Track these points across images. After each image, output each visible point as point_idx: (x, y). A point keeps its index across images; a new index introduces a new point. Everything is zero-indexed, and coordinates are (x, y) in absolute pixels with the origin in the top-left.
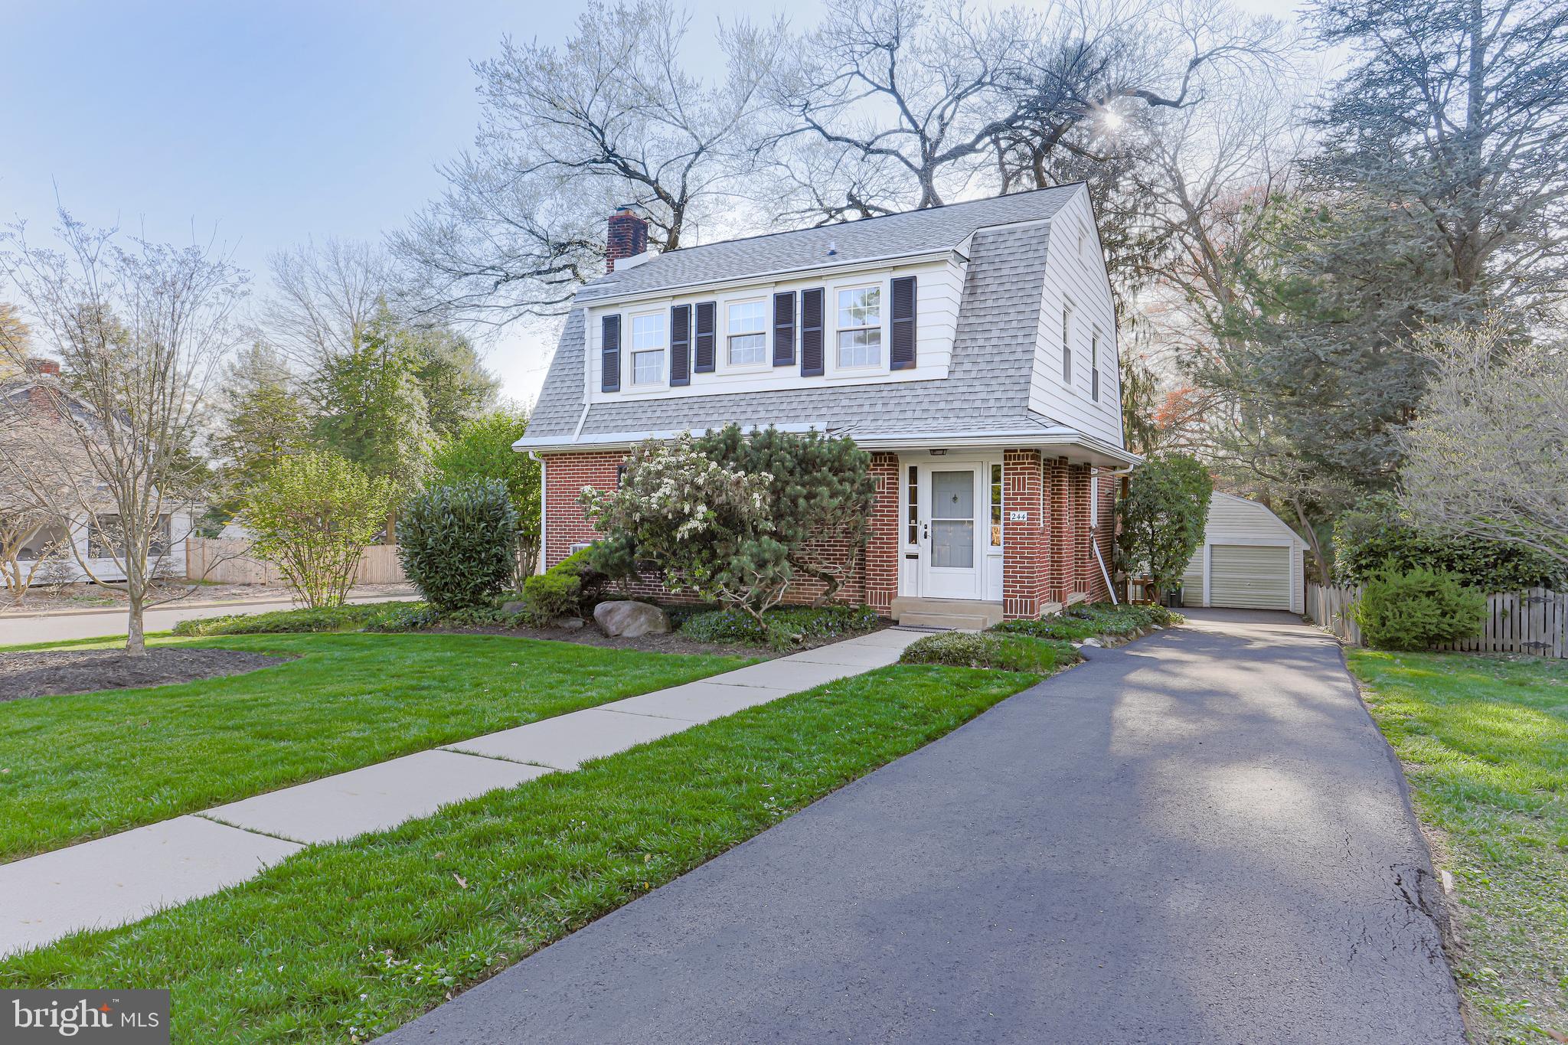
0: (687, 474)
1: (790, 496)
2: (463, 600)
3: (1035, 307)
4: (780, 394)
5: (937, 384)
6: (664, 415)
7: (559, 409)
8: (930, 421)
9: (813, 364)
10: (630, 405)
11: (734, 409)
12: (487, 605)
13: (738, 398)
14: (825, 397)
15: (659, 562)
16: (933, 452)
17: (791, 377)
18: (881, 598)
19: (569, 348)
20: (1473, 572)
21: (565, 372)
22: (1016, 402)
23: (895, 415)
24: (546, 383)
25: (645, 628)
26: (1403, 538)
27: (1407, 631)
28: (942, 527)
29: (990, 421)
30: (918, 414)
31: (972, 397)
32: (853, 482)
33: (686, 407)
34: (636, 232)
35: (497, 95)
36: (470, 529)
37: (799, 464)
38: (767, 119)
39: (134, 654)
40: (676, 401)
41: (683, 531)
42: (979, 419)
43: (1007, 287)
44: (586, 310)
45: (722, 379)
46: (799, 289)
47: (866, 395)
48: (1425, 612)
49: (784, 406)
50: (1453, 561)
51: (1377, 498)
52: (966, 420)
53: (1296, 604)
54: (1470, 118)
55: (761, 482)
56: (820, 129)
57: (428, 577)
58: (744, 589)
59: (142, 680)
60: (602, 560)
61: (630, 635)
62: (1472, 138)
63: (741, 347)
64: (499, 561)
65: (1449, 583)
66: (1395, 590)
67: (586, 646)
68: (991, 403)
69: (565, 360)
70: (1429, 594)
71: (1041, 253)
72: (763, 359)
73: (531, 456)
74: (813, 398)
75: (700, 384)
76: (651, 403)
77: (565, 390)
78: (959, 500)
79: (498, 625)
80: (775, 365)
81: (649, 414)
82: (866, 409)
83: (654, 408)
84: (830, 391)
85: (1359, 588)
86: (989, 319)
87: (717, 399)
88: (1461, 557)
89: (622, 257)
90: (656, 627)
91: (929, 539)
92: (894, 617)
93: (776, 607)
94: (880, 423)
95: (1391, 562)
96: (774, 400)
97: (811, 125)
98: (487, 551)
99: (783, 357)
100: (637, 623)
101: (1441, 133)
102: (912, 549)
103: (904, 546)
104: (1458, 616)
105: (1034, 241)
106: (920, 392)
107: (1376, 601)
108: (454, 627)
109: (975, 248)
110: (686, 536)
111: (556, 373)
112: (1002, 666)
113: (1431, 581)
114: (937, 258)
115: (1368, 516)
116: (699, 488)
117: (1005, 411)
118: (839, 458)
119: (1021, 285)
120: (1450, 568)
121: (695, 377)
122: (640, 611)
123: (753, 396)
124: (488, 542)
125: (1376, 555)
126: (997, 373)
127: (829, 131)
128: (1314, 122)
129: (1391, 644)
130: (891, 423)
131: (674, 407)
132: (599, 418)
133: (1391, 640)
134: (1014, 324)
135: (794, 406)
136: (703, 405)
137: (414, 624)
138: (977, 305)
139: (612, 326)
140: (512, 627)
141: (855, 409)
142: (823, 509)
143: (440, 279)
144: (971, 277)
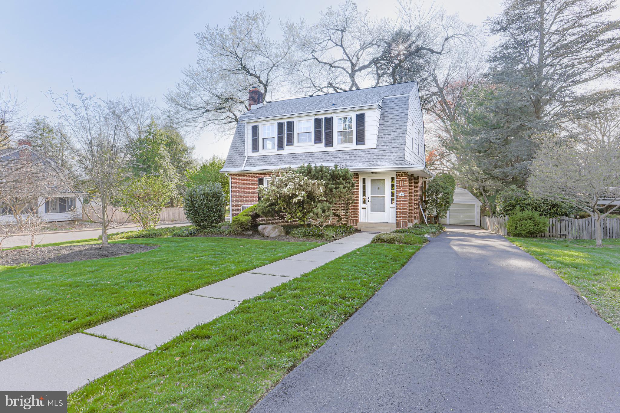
0: (296, 180)
1: (329, 188)
2: (207, 225)
3: (405, 124)
4: (317, 153)
5: (373, 150)
6: (275, 160)
7: (236, 158)
8: (371, 162)
9: (329, 143)
10: (262, 157)
11: (301, 158)
12: (215, 227)
13: (302, 154)
14: (333, 154)
15: (284, 211)
16: (372, 173)
17: (321, 147)
18: (354, 222)
19: (238, 137)
20: (543, 211)
21: (237, 145)
22: (400, 156)
23: (359, 160)
24: (230, 149)
25: (278, 234)
26: (521, 200)
27: (524, 231)
28: (374, 198)
29: (392, 162)
30: (367, 160)
31: (385, 154)
32: (349, 183)
33: (283, 157)
34: (259, 96)
35: (202, 45)
36: (209, 200)
37: (332, 177)
38: (298, 55)
39: (105, 246)
40: (279, 156)
41: (295, 200)
42: (388, 162)
43: (395, 117)
44: (246, 124)
45: (296, 148)
46: (323, 117)
47: (348, 154)
48: (529, 224)
49: (319, 157)
50: (537, 208)
51: (512, 187)
52: (383, 162)
53: (477, 223)
54: (539, 60)
55: (322, 184)
56: (317, 59)
57: (195, 218)
58: (318, 219)
59: (113, 254)
60: (262, 210)
61: (273, 236)
62: (540, 67)
63: (303, 137)
64: (220, 212)
65: (536, 215)
66: (520, 217)
67: (257, 240)
68: (392, 156)
69: (237, 141)
70: (530, 219)
71: (407, 106)
72: (310, 141)
73: (226, 174)
74: (329, 154)
75: (288, 150)
76: (270, 156)
77: (237, 152)
78: (380, 189)
79: (221, 234)
80: (315, 143)
81: (270, 160)
82: (348, 158)
83: (271, 158)
84: (335, 152)
85: (506, 217)
86: (390, 128)
87: (294, 155)
88: (539, 207)
89: (254, 105)
90: (281, 233)
91: (370, 202)
92: (359, 229)
93: (327, 226)
94: (354, 163)
95: (518, 208)
96: (315, 155)
97: (314, 57)
98: (216, 208)
99: (318, 139)
100: (275, 232)
101: (530, 65)
102: (364, 206)
103: (361, 205)
104: (540, 226)
105: (404, 102)
106: (367, 152)
107: (514, 221)
108: (205, 235)
109: (383, 104)
110: (296, 202)
111: (234, 145)
112: (406, 243)
113: (531, 215)
114: (373, 107)
115: (509, 193)
116: (302, 186)
117: (397, 159)
118: (345, 175)
119: (400, 117)
120: (536, 210)
121: (286, 147)
122: (275, 228)
123: (307, 154)
124: (216, 205)
125: (513, 206)
126: (393, 146)
127: (320, 60)
128: (489, 61)
129: (518, 235)
130: (357, 163)
131: (279, 158)
132: (251, 161)
133: (518, 234)
134: (398, 130)
135: (322, 157)
136: (289, 157)
137: (191, 234)
138: (385, 123)
139: (255, 130)
140: (227, 234)
141: (344, 158)
142: (341, 192)
143: (183, 111)
144: (383, 114)
